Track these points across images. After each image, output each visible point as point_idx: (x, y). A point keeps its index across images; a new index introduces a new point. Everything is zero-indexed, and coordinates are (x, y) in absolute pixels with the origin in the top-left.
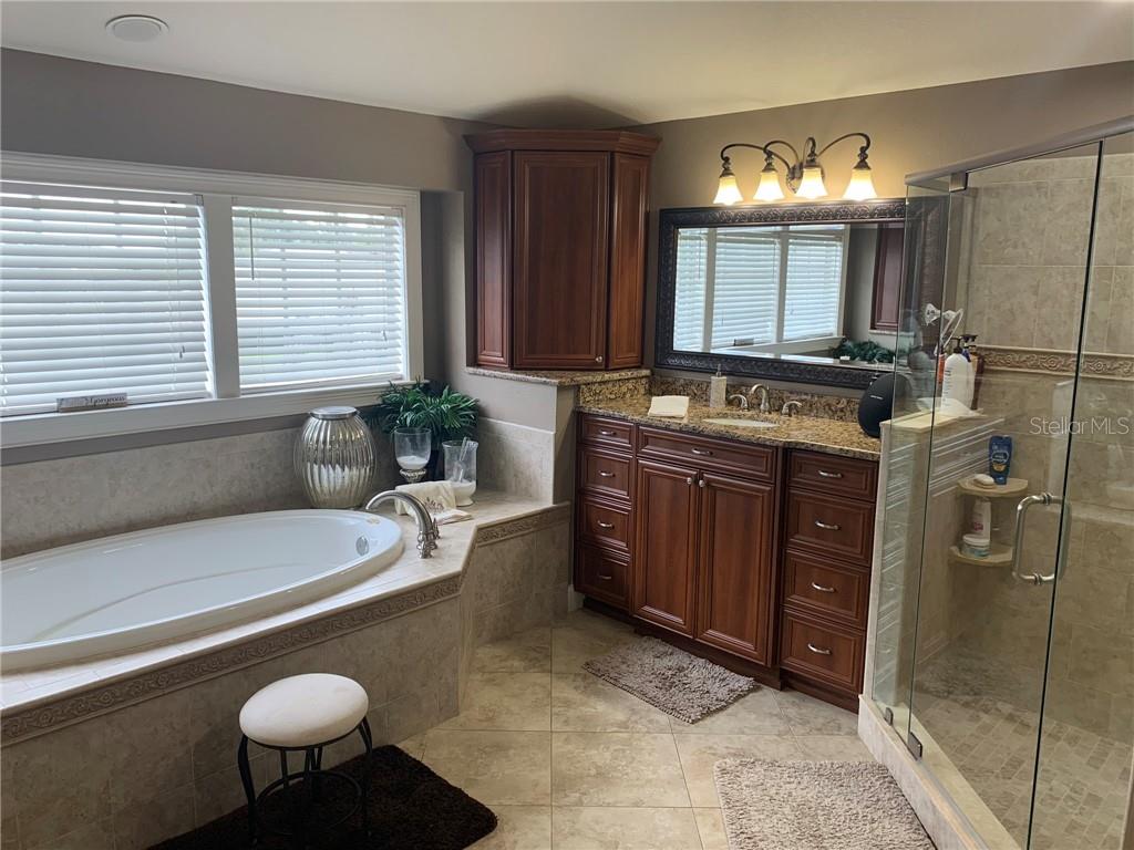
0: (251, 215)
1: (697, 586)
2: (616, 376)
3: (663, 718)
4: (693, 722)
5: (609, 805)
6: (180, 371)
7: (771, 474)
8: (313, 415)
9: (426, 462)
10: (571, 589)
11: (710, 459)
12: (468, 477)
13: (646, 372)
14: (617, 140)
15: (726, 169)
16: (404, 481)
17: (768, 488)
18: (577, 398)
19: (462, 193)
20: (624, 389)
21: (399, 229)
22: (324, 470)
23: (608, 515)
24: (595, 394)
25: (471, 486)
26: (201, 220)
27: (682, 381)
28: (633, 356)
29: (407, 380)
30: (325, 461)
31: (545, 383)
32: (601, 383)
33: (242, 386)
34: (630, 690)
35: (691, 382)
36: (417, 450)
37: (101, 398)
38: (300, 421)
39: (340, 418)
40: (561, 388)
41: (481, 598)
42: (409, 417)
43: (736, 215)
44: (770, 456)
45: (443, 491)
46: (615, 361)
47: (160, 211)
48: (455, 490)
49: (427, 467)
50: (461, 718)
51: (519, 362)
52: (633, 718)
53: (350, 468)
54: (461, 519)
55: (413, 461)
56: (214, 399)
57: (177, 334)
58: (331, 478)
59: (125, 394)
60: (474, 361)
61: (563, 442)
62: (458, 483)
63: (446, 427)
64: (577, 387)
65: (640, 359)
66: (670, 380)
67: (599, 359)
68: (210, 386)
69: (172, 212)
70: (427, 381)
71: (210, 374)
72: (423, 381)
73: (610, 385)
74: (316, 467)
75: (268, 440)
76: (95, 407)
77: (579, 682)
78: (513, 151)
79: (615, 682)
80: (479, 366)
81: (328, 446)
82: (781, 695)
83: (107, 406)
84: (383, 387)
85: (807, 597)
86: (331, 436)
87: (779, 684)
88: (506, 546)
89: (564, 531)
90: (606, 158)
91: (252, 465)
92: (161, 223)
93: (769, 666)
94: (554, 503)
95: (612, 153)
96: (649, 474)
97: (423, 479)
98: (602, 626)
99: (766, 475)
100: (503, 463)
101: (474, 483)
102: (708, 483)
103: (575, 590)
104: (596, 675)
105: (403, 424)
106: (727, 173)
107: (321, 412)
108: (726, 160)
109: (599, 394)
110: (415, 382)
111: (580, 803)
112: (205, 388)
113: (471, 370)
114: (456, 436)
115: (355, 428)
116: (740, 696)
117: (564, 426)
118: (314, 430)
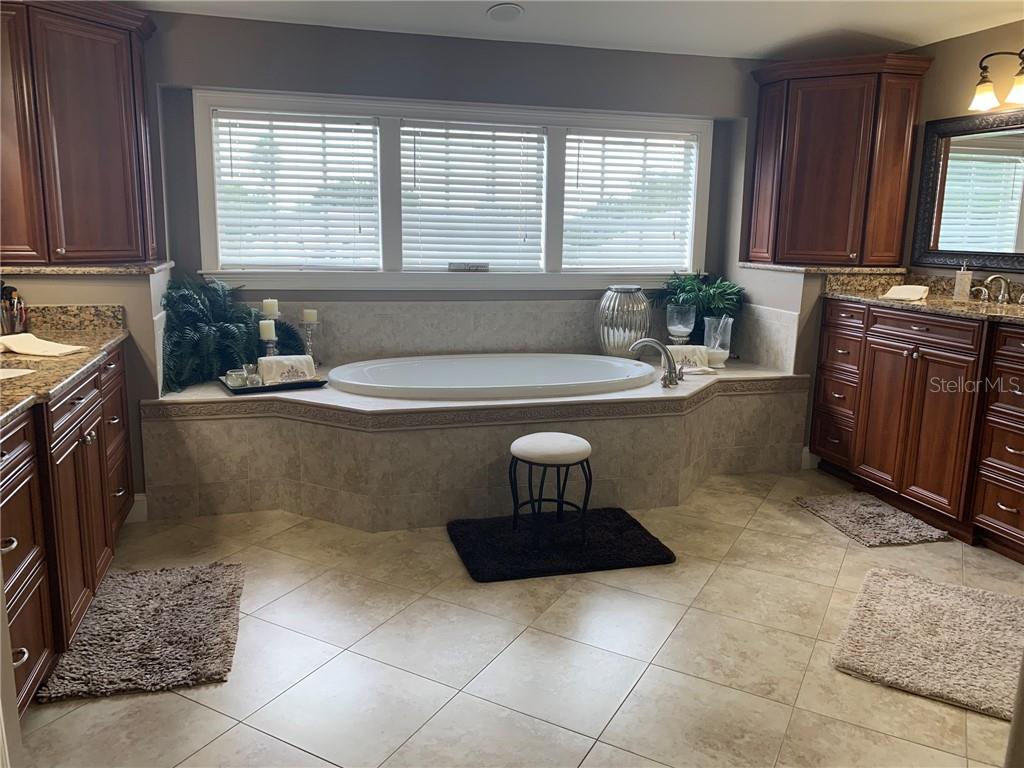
0: (580, 141)
1: (906, 449)
2: (867, 270)
3: (843, 539)
4: (871, 546)
5: (766, 572)
6: (524, 251)
7: (976, 347)
8: (610, 289)
9: (691, 331)
10: (806, 449)
11: (926, 334)
12: (722, 346)
13: (902, 270)
14: (884, 61)
15: (984, 77)
16: (672, 343)
17: (972, 359)
18: (824, 286)
19: (746, 119)
20: (875, 283)
21: (694, 151)
22: (611, 332)
23: (841, 388)
24: (843, 284)
25: (726, 353)
26: (545, 145)
27: (934, 279)
28: (892, 255)
29: (690, 272)
30: (613, 324)
31: (794, 272)
32: (849, 275)
33: (563, 266)
34: (826, 519)
35: (942, 279)
36: (683, 321)
37: (474, 265)
38: (599, 295)
39: (628, 292)
40: (808, 276)
41: (718, 437)
42: (682, 296)
43: (995, 120)
44: (977, 330)
45: (698, 353)
46: (869, 258)
47: (519, 139)
48: (709, 354)
49: (690, 335)
50: (679, 507)
51: (781, 256)
52: (818, 534)
53: (630, 331)
54: (708, 373)
55: (680, 329)
56: (544, 272)
57: (523, 226)
58: (617, 336)
59: (488, 264)
60: (746, 257)
61: (807, 324)
62: (715, 350)
63: (712, 307)
64: (824, 276)
65: (897, 259)
66: (923, 277)
67: (853, 256)
68: (542, 264)
69: (526, 140)
70: (706, 274)
71: (542, 255)
72: (703, 273)
73: (861, 278)
74: (606, 328)
75: (579, 306)
76: (469, 270)
77: (786, 508)
78: (789, 81)
79: (815, 513)
80: (751, 261)
81: (616, 312)
82: (969, 549)
83: (476, 270)
84: (668, 275)
85: (1000, 459)
86: (619, 305)
87: (971, 541)
88: (744, 400)
89: (802, 399)
90: (873, 80)
91: (566, 323)
92: (519, 147)
93: (960, 519)
94: (795, 373)
95: (880, 74)
96: (875, 350)
97: (687, 343)
98: (826, 481)
99: (972, 347)
100: (758, 340)
101: (728, 351)
102: (923, 356)
103: (811, 451)
104: (800, 506)
105: (677, 301)
106: (984, 80)
107: (614, 287)
108: (985, 69)
109: (847, 284)
110: (695, 273)
111: (744, 566)
112: (538, 265)
113: (741, 264)
114: (717, 313)
115: (638, 301)
116: (927, 541)
117: (808, 310)
118: (610, 300)
